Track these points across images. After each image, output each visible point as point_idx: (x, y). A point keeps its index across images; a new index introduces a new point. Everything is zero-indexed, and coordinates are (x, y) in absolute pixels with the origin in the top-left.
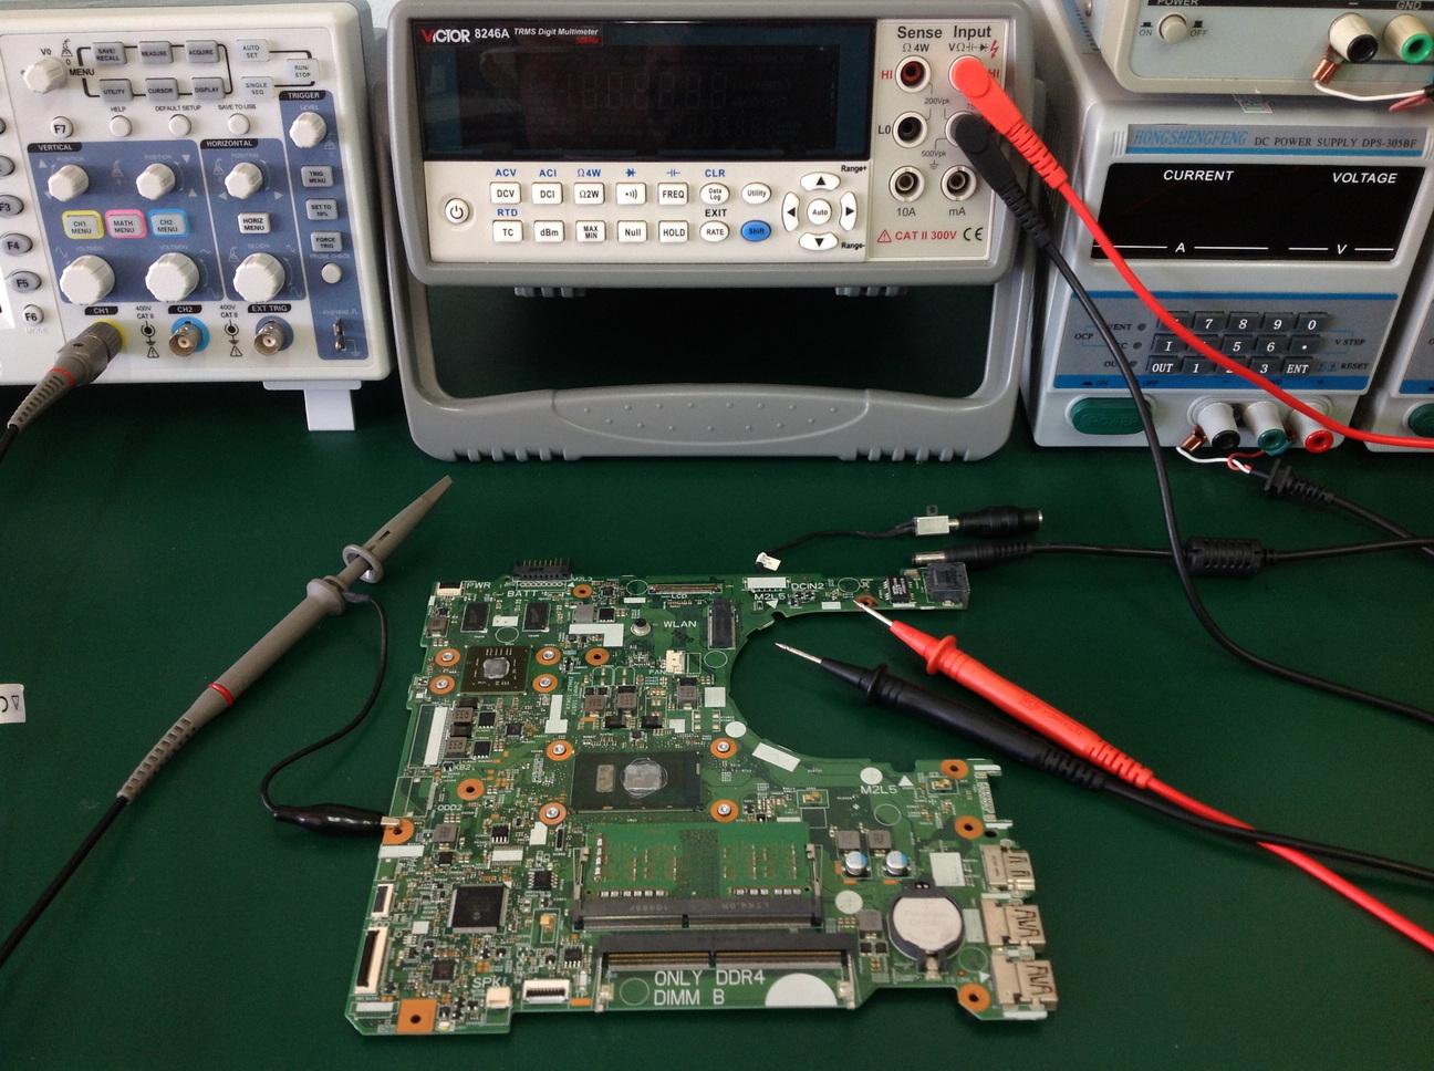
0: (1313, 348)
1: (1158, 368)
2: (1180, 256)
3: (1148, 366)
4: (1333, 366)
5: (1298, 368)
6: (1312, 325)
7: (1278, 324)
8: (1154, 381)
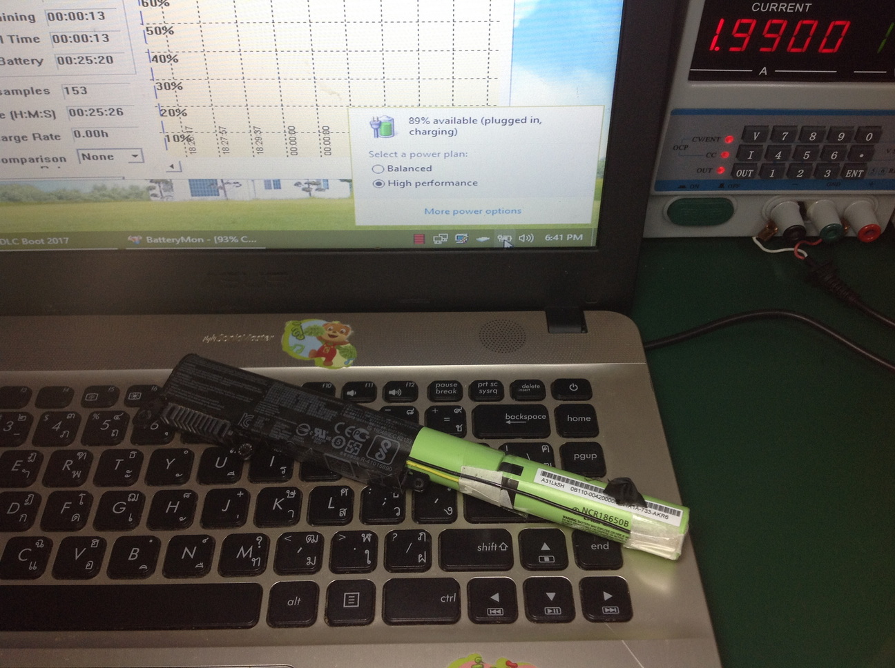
0: (869, 156)
1: (741, 173)
2: (763, 78)
3: (733, 173)
4: (883, 171)
5: (855, 173)
6: (869, 137)
7: (842, 137)
8: (736, 184)
